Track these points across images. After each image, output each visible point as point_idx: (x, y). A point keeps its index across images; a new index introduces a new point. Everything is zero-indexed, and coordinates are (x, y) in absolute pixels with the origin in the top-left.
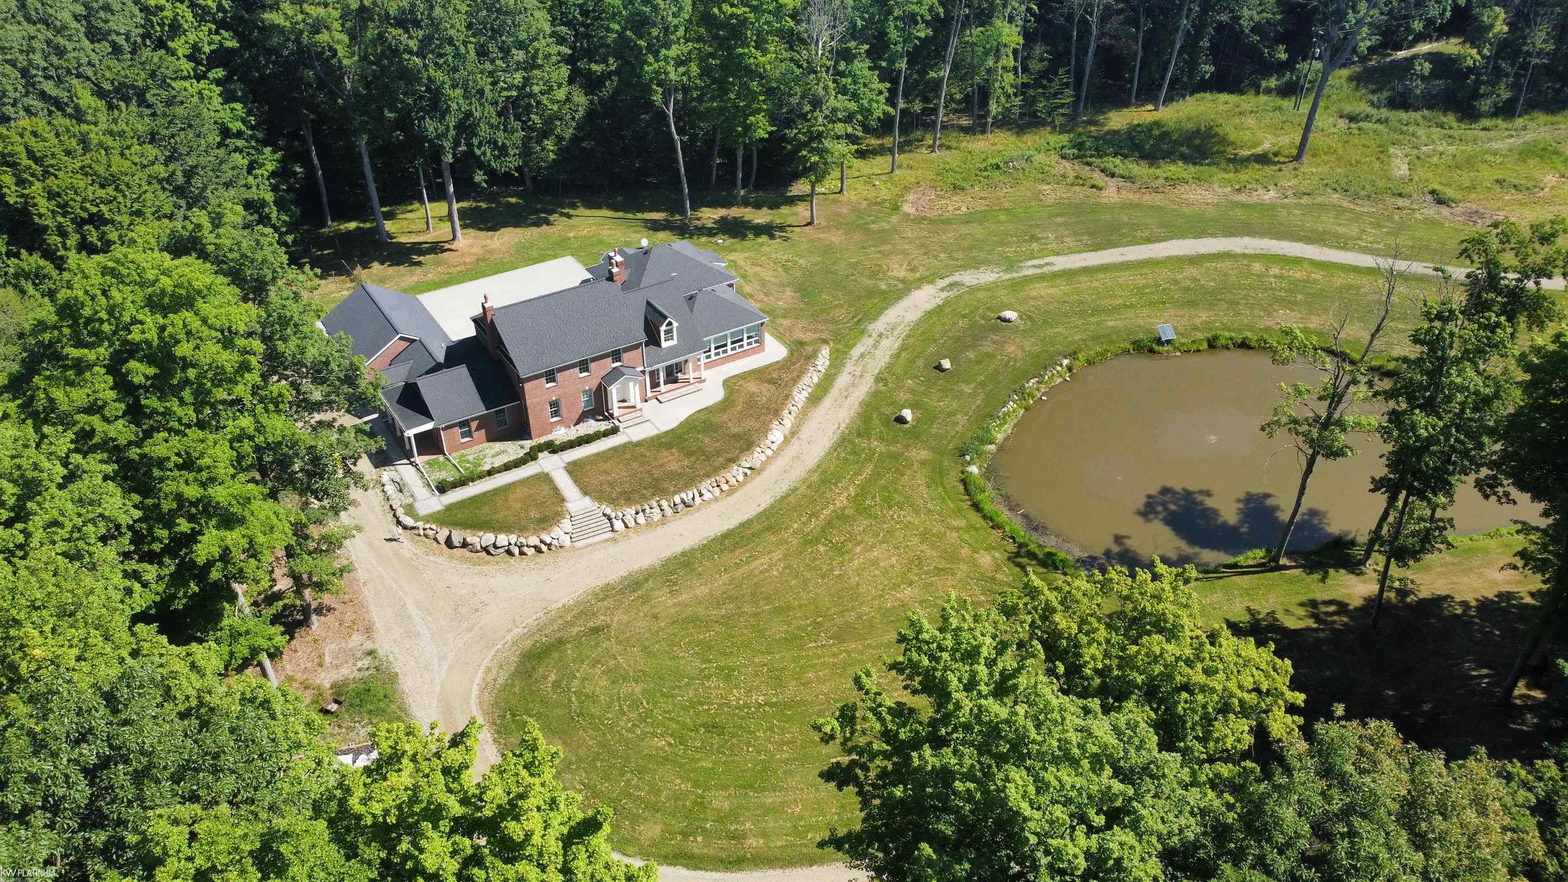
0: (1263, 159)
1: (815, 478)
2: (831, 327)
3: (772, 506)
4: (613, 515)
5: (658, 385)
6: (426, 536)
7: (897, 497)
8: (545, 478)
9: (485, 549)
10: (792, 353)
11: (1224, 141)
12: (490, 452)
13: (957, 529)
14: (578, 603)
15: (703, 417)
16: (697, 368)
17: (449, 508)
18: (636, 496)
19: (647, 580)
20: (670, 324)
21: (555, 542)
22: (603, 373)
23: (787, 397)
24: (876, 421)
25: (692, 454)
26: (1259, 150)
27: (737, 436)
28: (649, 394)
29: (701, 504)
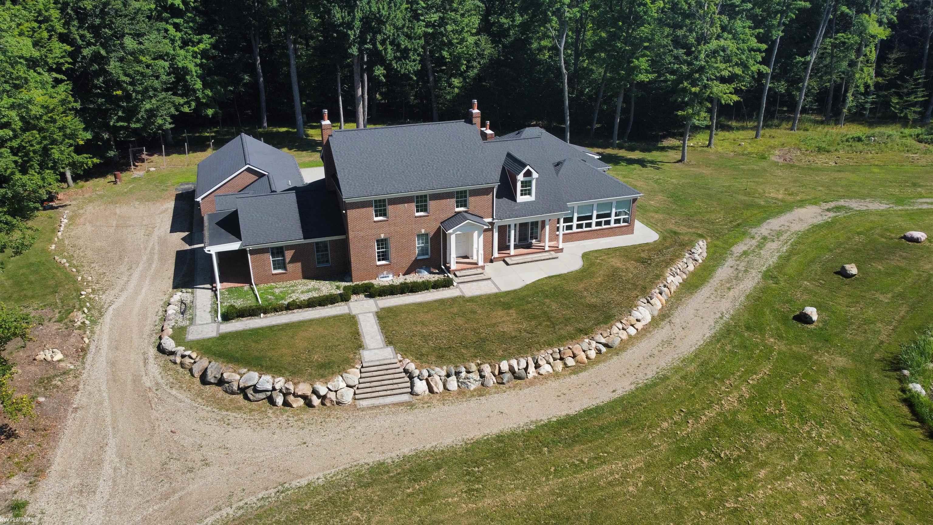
1: (692, 368)
2: (707, 226)
3: (632, 395)
4: (417, 372)
5: (507, 247)
6: (182, 365)
8: (349, 320)
9: (243, 391)
10: (664, 238)
12: (301, 288)
15: (553, 282)
16: (554, 237)
18: (451, 355)
20: (528, 173)
21: (332, 395)
22: (444, 217)
23: (658, 277)
24: (768, 316)
25: (535, 317)
27: (593, 307)
28: (496, 254)
29: (535, 377)
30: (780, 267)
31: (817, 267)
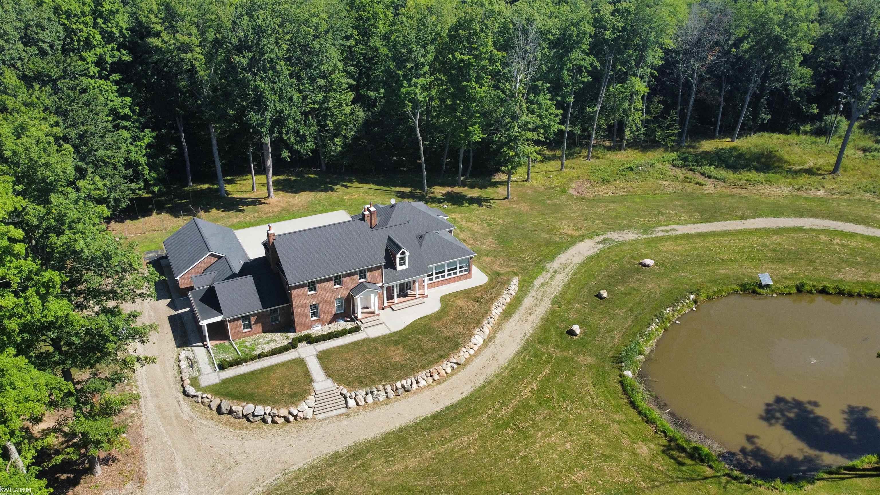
0: (809, 172)
1: (506, 373)
2: (519, 264)
3: (472, 395)
4: (348, 395)
5: (393, 298)
6: (203, 403)
7: (570, 393)
8: (301, 362)
9: (246, 417)
10: (491, 280)
11: (780, 160)
12: (263, 340)
13: (619, 422)
14: (311, 467)
15: (423, 322)
16: (422, 287)
17: (224, 382)
18: (367, 381)
19: (368, 451)
20: (403, 253)
21: (301, 414)
22: (352, 286)
23: (487, 311)
24: (553, 333)
25: (414, 350)
26: (806, 166)
27: (448, 339)
28: (386, 304)
29: (417, 389)
30: (562, 294)
31: (585, 292)
